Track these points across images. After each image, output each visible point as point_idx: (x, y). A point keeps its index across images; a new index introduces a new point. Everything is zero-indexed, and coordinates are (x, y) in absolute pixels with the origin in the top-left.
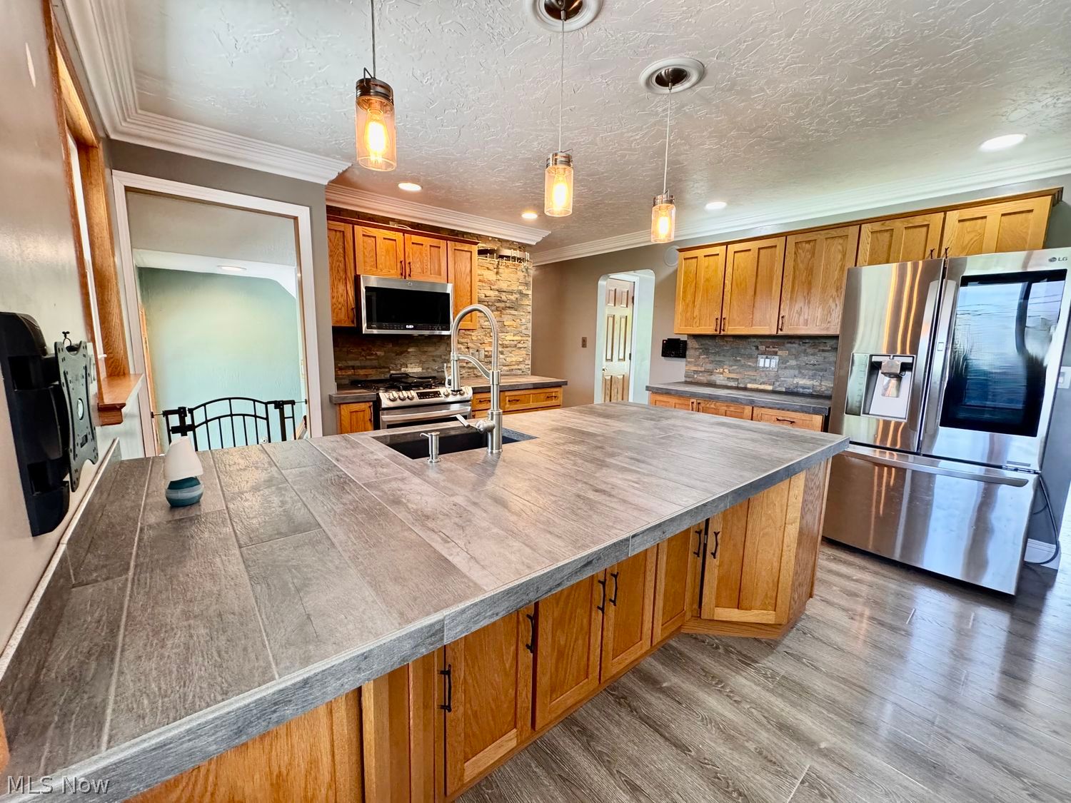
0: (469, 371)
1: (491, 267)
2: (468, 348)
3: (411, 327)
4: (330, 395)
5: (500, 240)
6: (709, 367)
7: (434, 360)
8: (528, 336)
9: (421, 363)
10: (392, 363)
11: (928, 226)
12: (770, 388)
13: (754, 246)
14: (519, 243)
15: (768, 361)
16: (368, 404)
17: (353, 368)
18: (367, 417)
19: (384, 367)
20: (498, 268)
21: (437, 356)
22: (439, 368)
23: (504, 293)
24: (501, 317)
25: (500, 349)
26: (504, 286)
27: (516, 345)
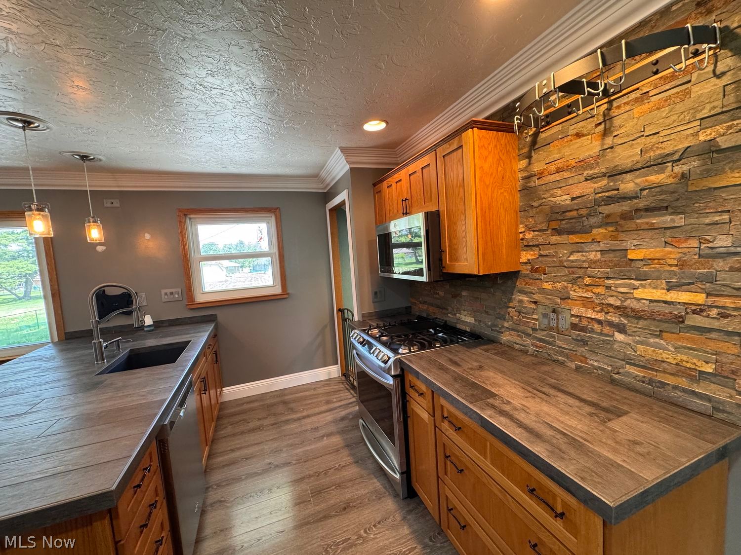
2: (535, 303)
23: (629, 176)
24: (615, 238)
25: (615, 319)
26: (626, 156)
27: (680, 319)
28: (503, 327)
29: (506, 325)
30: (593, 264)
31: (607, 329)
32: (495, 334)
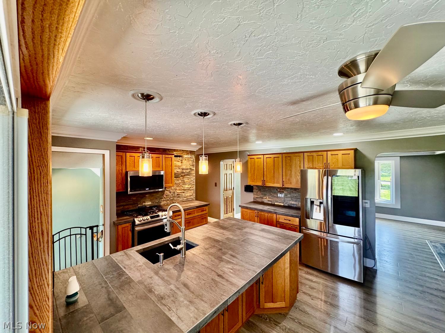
0: (171, 201)
1: (179, 161)
2: (170, 192)
3: (148, 189)
4: (114, 222)
5: (182, 150)
6: (262, 196)
7: (157, 199)
8: (194, 185)
9: (151, 200)
10: (139, 202)
11: (323, 155)
12: (282, 204)
13: (272, 156)
14: (190, 151)
15: (281, 194)
16: (130, 224)
17: (123, 205)
18: (129, 229)
19: (136, 204)
20: (182, 160)
21: (157, 197)
22: (158, 201)
23: (184, 170)
24: (183, 179)
25: (183, 191)
26: (184, 167)
27: (189, 189)
28: (161, 201)
29: (163, 200)
30: (180, 183)
31: (182, 193)
32: (159, 204)
